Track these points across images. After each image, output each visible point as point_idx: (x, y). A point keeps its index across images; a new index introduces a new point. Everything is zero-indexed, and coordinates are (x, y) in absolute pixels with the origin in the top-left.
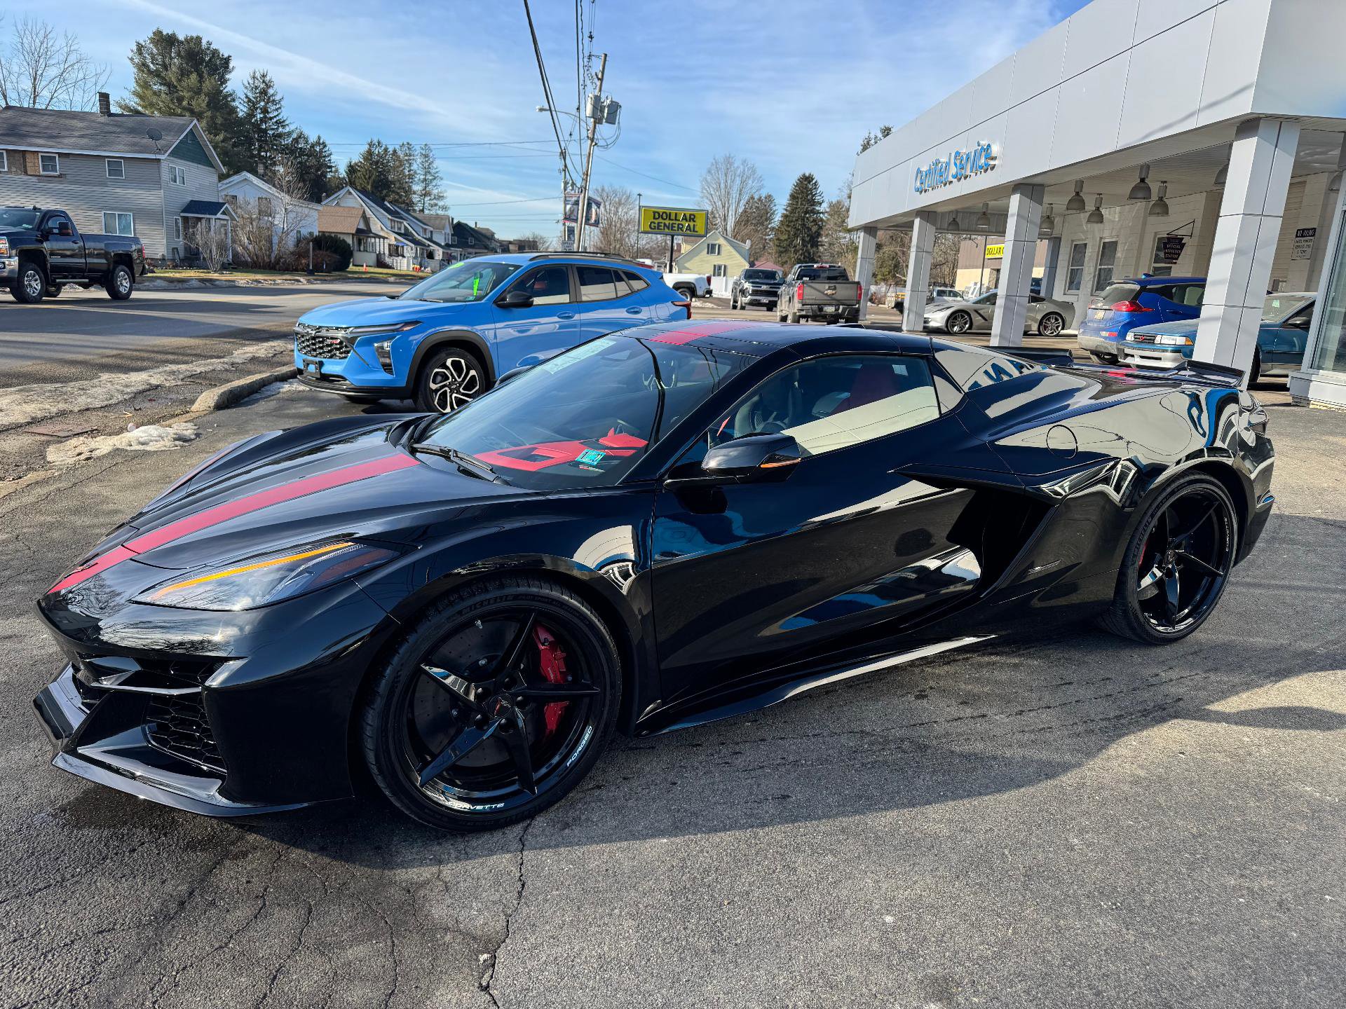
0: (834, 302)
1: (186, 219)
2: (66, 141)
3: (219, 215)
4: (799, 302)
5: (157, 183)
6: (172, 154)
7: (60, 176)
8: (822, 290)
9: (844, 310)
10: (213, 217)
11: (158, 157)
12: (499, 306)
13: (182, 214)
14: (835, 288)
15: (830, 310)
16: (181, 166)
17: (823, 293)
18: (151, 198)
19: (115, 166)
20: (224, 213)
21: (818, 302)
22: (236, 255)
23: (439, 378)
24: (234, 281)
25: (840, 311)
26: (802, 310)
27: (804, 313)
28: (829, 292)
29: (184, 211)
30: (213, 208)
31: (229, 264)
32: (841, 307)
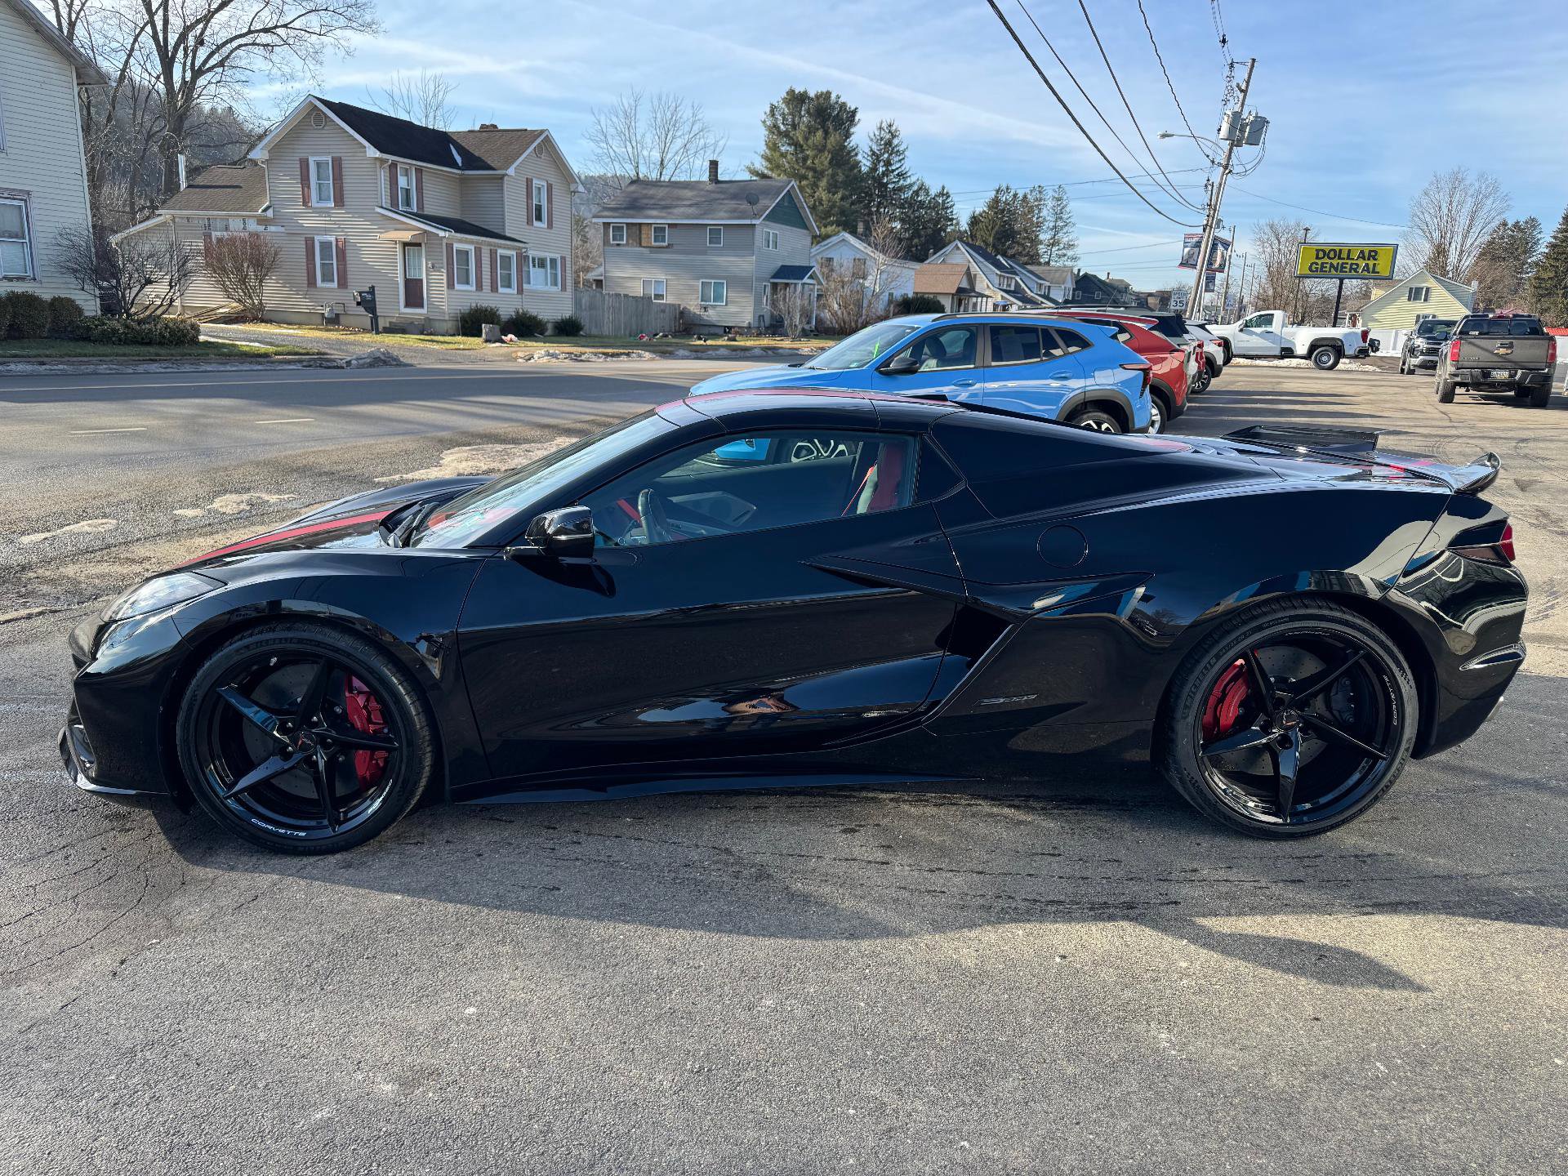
0: (1509, 365)
1: (775, 286)
2: (676, 211)
3: (806, 280)
4: (1452, 365)
5: (748, 248)
6: (768, 218)
7: (667, 247)
8: (1490, 348)
9: (1524, 376)
10: (800, 282)
11: (754, 222)
12: (881, 373)
13: (772, 281)
14: (1511, 346)
15: (1502, 375)
16: (775, 229)
17: (1492, 353)
18: (744, 265)
19: (715, 232)
20: (811, 277)
21: (1482, 365)
22: (819, 321)
23: (804, 452)
24: (797, 349)
25: (1517, 378)
26: (1456, 375)
27: (1458, 379)
28: (1502, 351)
29: (773, 277)
30: (799, 272)
31: (811, 331)
32: (1520, 372)
